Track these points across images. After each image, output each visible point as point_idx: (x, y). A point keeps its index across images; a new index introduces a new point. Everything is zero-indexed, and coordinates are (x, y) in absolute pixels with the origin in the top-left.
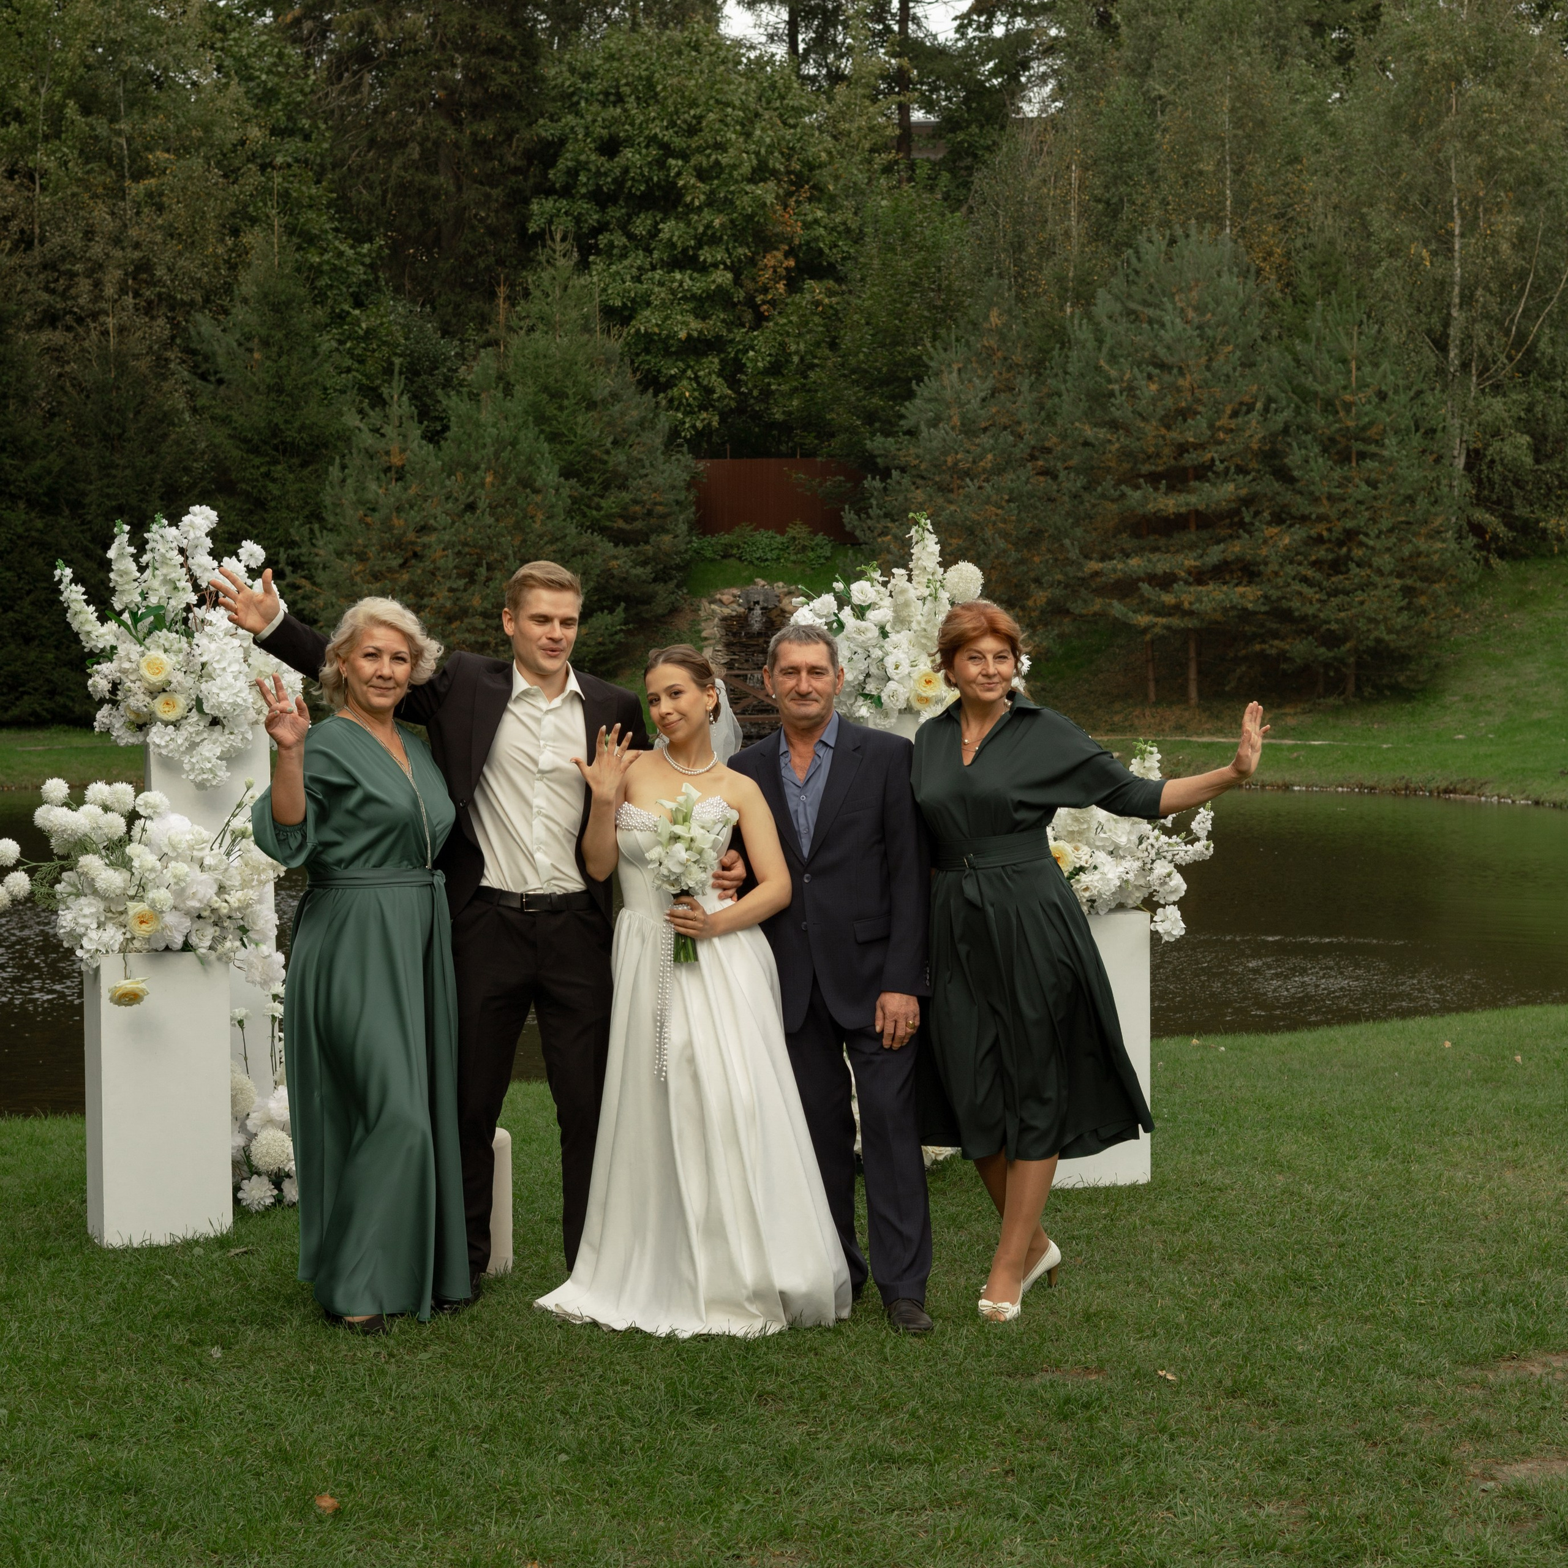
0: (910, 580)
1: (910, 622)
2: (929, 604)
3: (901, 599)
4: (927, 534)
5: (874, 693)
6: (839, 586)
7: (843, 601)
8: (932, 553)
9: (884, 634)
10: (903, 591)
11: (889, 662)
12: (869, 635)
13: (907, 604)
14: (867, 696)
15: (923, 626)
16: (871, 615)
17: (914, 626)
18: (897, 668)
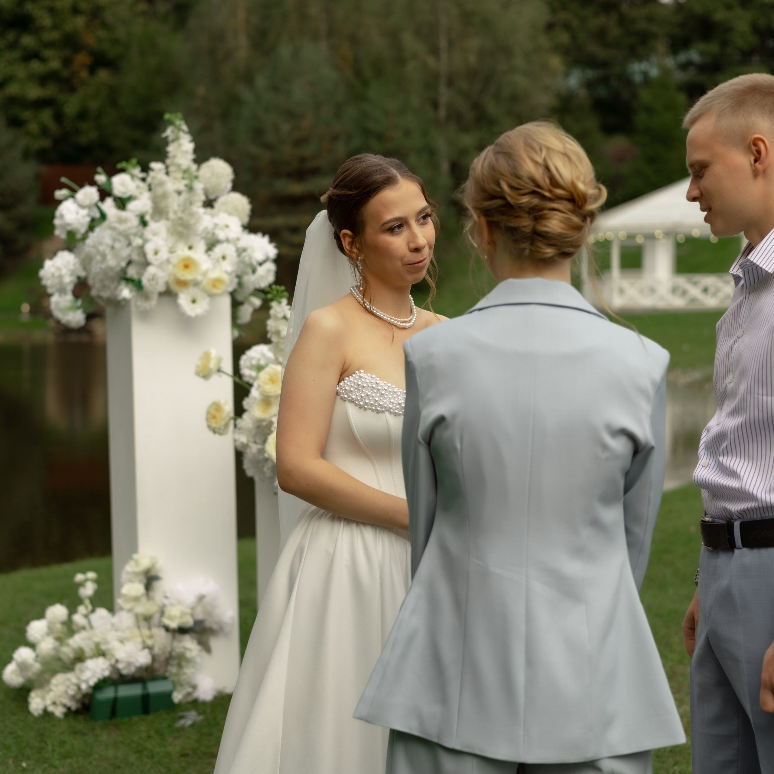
0: (167, 173)
1: (167, 213)
2: (184, 196)
3: (159, 191)
4: (182, 134)
5: (136, 277)
6: (101, 178)
7: (104, 193)
8: (186, 152)
9: (144, 223)
10: (161, 184)
11: (149, 248)
12: (129, 225)
13: (165, 196)
14: (129, 280)
15: (180, 214)
16: (131, 206)
17: (172, 216)
18: (156, 253)
